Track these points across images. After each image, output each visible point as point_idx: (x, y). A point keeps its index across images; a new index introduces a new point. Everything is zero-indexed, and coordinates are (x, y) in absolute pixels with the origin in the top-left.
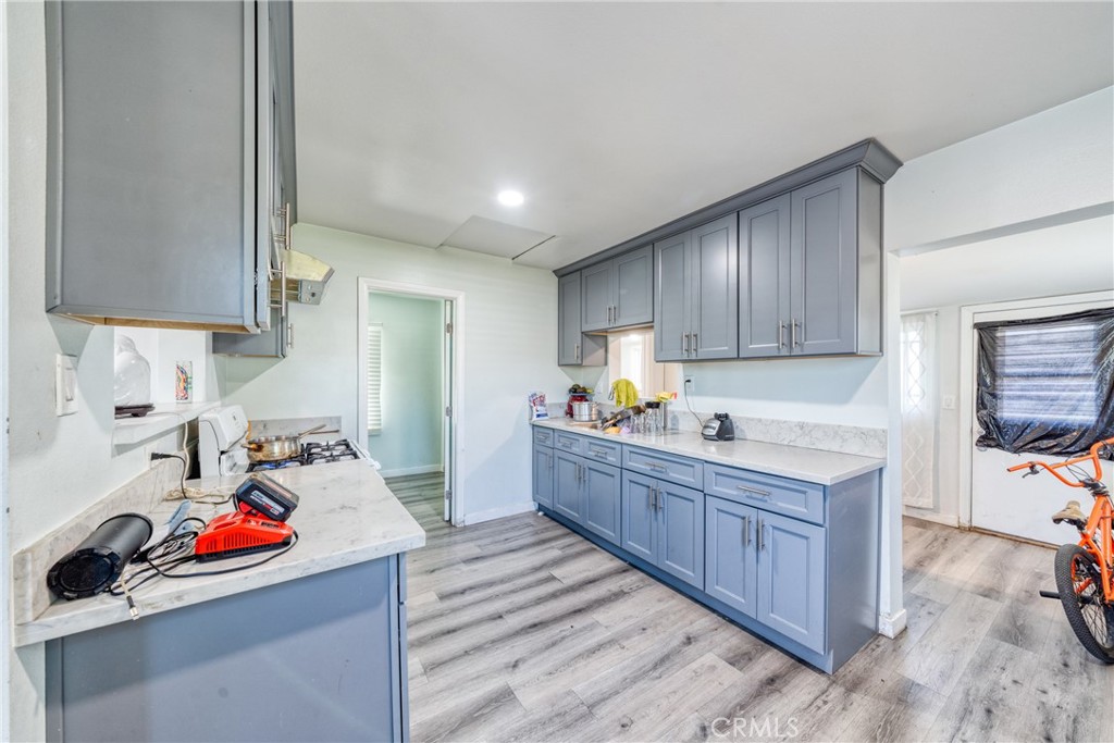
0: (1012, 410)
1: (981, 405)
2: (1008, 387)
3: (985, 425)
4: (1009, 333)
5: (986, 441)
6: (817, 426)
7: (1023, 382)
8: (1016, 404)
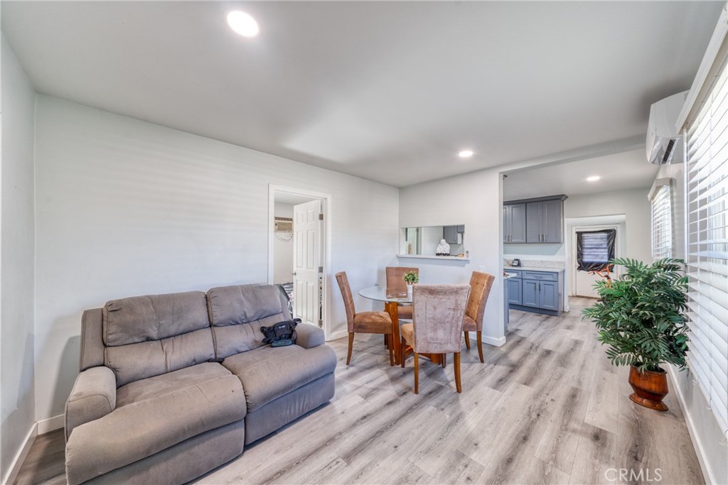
0: (587, 259)
1: (578, 257)
2: (586, 252)
3: (579, 263)
4: (585, 235)
5: (580, 268)
6: (547, 261)
7: (589, 250)
8: (588, 256)
